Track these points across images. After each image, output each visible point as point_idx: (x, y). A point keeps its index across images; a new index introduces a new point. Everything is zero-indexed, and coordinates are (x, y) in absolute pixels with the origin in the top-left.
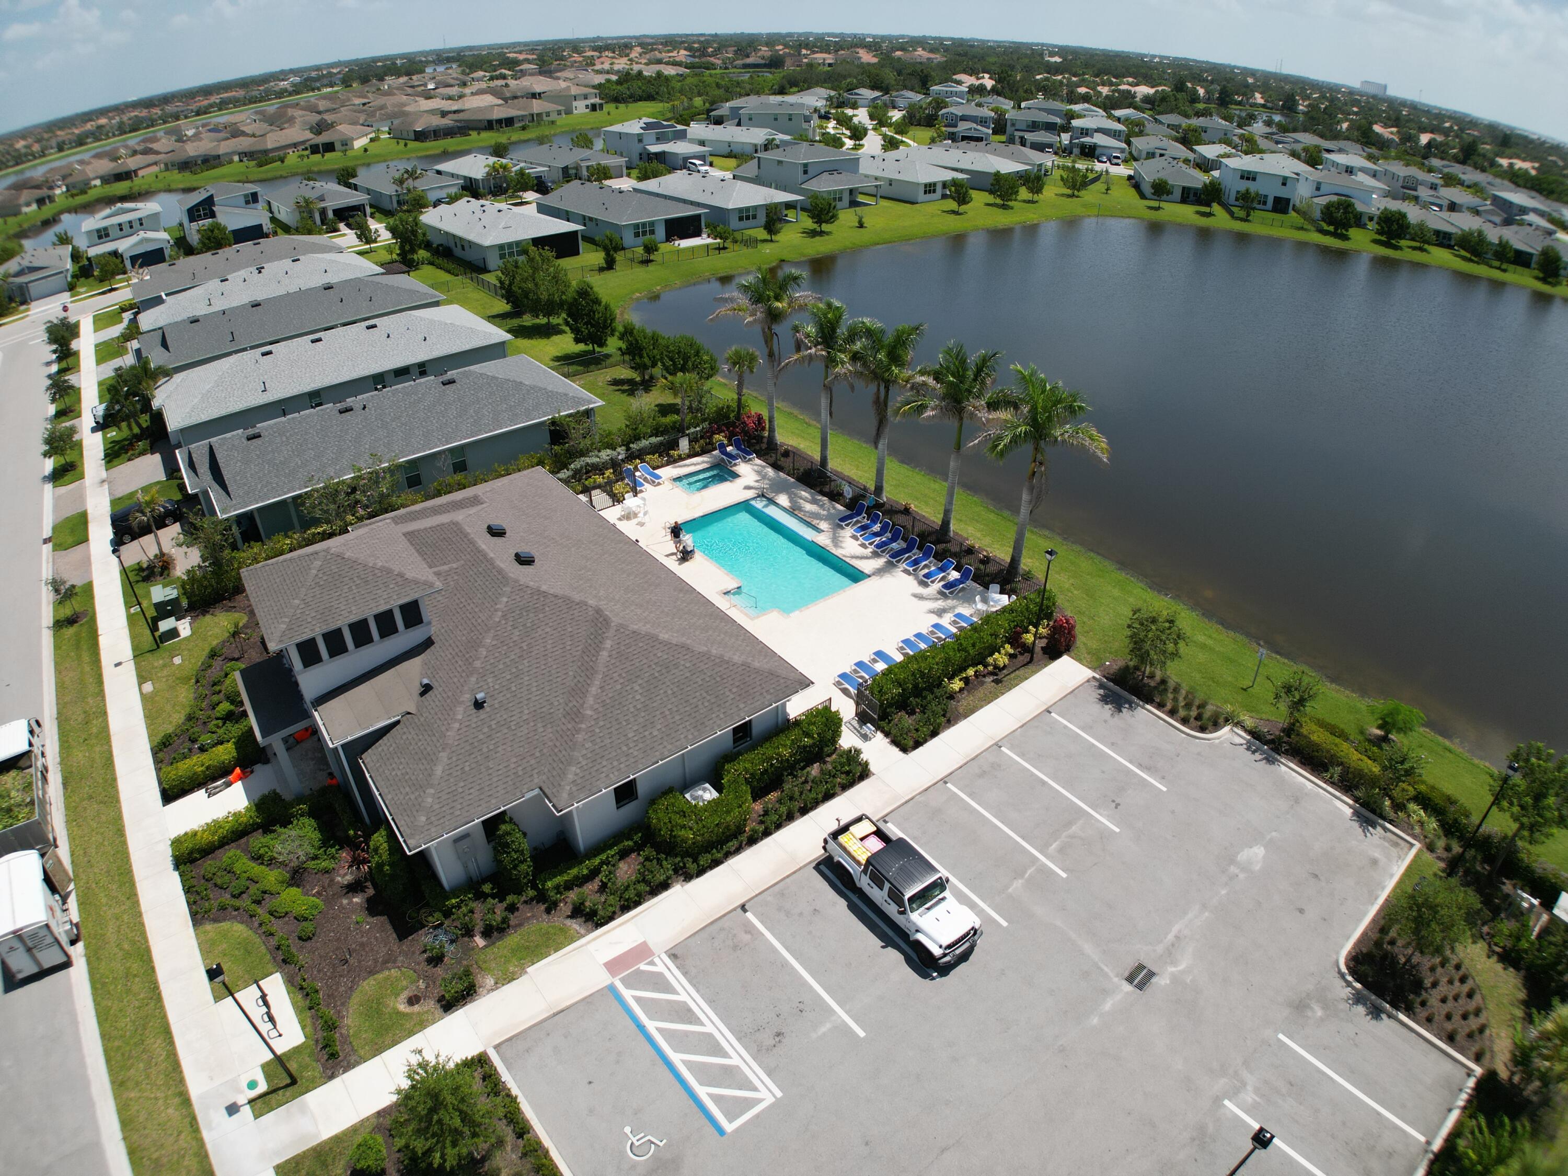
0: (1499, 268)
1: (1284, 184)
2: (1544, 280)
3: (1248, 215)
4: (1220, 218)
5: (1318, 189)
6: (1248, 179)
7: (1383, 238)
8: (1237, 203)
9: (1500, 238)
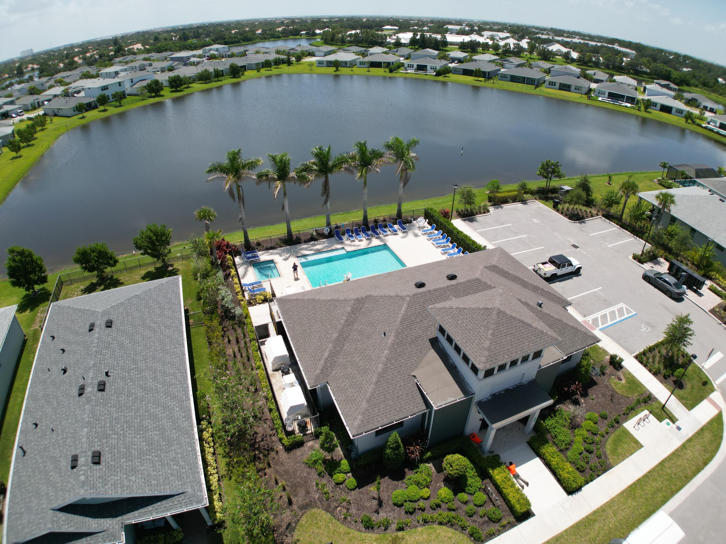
0: (218, 81)
1: (120, 85)
2: (234, 77)
3: (120, 103)
4: (112, 110)
5: (132, 82)
6: (105, 89)
7: (174, 89)
8: (114, 100)
9: (214, 69)
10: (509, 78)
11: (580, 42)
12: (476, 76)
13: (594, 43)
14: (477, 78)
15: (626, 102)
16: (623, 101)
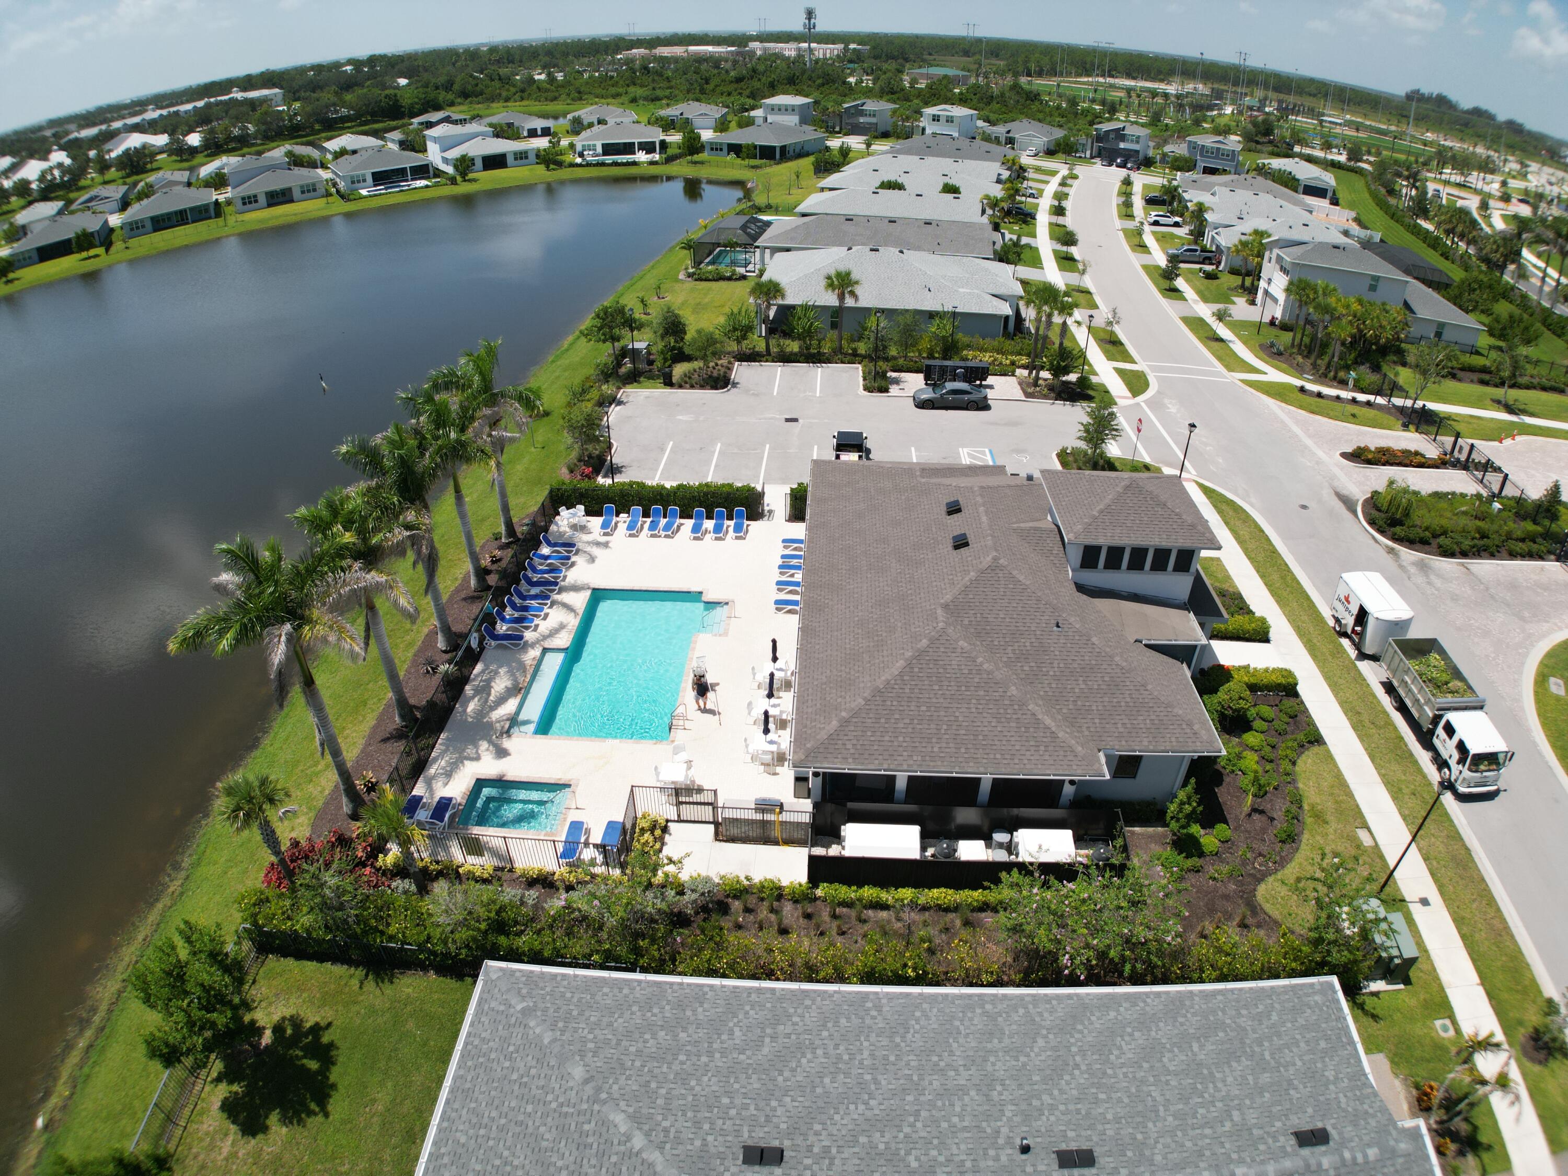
10: (149, 225)
11: (161, 115)
12: (81, 249)
13: (189, 107)
14: (84, 254)
15: (413, 180)
16: (407, 181)
